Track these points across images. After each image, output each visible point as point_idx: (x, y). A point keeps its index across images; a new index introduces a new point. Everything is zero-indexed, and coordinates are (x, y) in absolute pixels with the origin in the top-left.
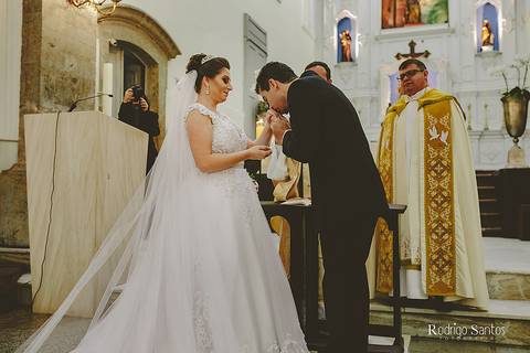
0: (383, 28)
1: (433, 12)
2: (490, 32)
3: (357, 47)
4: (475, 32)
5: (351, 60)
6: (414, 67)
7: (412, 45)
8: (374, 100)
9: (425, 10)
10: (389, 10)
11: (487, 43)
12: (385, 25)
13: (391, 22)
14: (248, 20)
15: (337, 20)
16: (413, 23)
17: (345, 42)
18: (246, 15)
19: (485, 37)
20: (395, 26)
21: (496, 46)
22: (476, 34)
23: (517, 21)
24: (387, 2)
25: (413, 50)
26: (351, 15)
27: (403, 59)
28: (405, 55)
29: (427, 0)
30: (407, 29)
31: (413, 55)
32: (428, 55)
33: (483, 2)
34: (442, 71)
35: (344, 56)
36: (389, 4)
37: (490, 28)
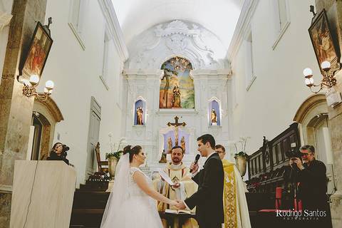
0: (160, 108)
1: (187, 102)
2: (215, 115)
3: (146, 117)
5: (143, 124)
7: (177, 119)
8: (155, 148)
9: (183, 101)
11: (214, 121)
13: (165, 105)
14: (93, 100)
15: (135, 101)
16: (176, 107)
17: (139, 113)
18: (92, 97)
19: (213, 118)
20: (166, 107)
21: (219, 123)
22: (209, 116)
23: (229, 111)
24: (162, 94)
25: (177, 121)
26: (143, 99)
27: (172, 126)
28: (173, 124)
29: (184, 96)
30: (173, 110)
31: (177, 124)
32: (184, 124)
33: (212, 100)
34: (192, 134)
35: (138, 121)
36: (164, 95)
37: (216, 113)
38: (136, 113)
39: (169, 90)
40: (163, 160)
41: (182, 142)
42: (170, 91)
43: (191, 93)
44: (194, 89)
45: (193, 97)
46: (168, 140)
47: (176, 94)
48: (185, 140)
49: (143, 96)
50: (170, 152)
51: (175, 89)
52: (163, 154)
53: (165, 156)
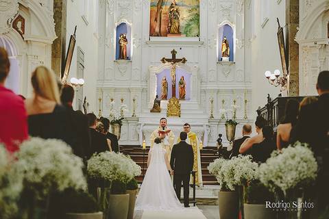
0: (151, 35)
2: (227, 46)
3: (132, 48)
4: (217, 46)
5: (128, 58)
7: (174, 53)
8: (145, 91)
9: (183, 23)
10: (156, 20)
11: (225, 54)
15: (116, 25)
16: (174, 33)
17: (123, 43)
18: (78, 48)
19: (224, 50)
21: (231, 57)
23: (245, 41)
24: (154, 14)
25: (174, 56)
26: (127, 22)
27: (167, 63)
28: (169, 60)
29: (185, 16)
30: (170, 38)
31: (174, 60)
32: (184, 61)
33: (223, 23)
34: (195, 73)
35: (121, 55)
36: (156, 16)
37: (228, 43)
38: (118, 42)
39: (164, 7)
40: (156, 108)
41: (181, 83)
42: (165, 9)
43: (195, 12)
44: (198, 6)
45: (196, 19)
46: (162, 82)
47: (174, 14)
48: (186, 81)
49: (126, 18)
50: (165, 97)
51: (172, 7)
52: (156, 101)
53: (157, 103)
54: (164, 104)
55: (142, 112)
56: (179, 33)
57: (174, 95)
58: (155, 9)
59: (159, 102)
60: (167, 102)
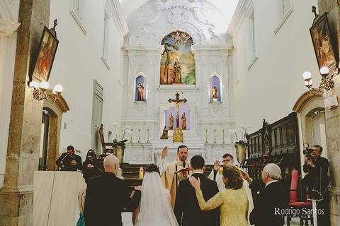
0: (161, 84)
1: (188, 77)
2: (216, 91)
3: (147, 93)
4: (209, 91)
5: (144, 100)
6: (229, 158)
7: (177, 95)
8: (156, 124)
9: (183, 76)
10: (164, 74)
11: (215, 97)
12: (162, 82)
13: (165, 81)
14: (96, 83)
15: (136, 77)
16: (177, 83)
17: (140, 90)
18: (95, 80)
19: (214, 94)
20: (167, 83)
21: (219, 99)
22: (209, 92)
23: (229, 87)
24: (163, 70)
25: (178, 98)
26: (144, 75)
27: (173, 103)
28: (173, 101)
29: (185, 71)
30: (174, 86)
31: (178, 101)
32: (185, 101)
33: (212, 75)
34: (193, 110)
35: (139, 98)
36: (164, 70)
37: (216, 89)
38: (137, 89)
39: (170, 65)
40: (165, 136)
41: (183, 118)
42: (171, 66)
43: (192, 68)
44: (194, 64)
45: (193, 73)
46: (169, 117)
47: (177, 69)
48: (186, 116)
49: (144, 72)
50: (171, 128)
51: (175, 64)
52: (164, 131)
53: (165, 132)
54: (170, 133)
55: (153, 139)
56: (181, 82)
57: (178, 126)
58: (164, 66)
59: (167, 132)
60: (173, 131)
